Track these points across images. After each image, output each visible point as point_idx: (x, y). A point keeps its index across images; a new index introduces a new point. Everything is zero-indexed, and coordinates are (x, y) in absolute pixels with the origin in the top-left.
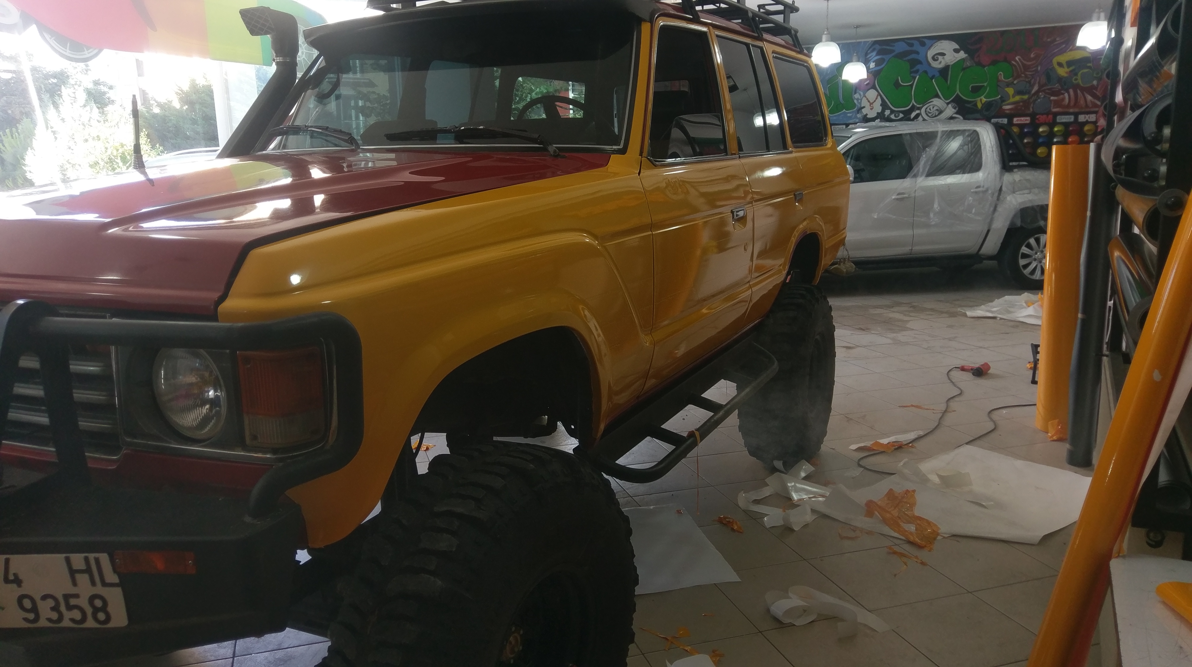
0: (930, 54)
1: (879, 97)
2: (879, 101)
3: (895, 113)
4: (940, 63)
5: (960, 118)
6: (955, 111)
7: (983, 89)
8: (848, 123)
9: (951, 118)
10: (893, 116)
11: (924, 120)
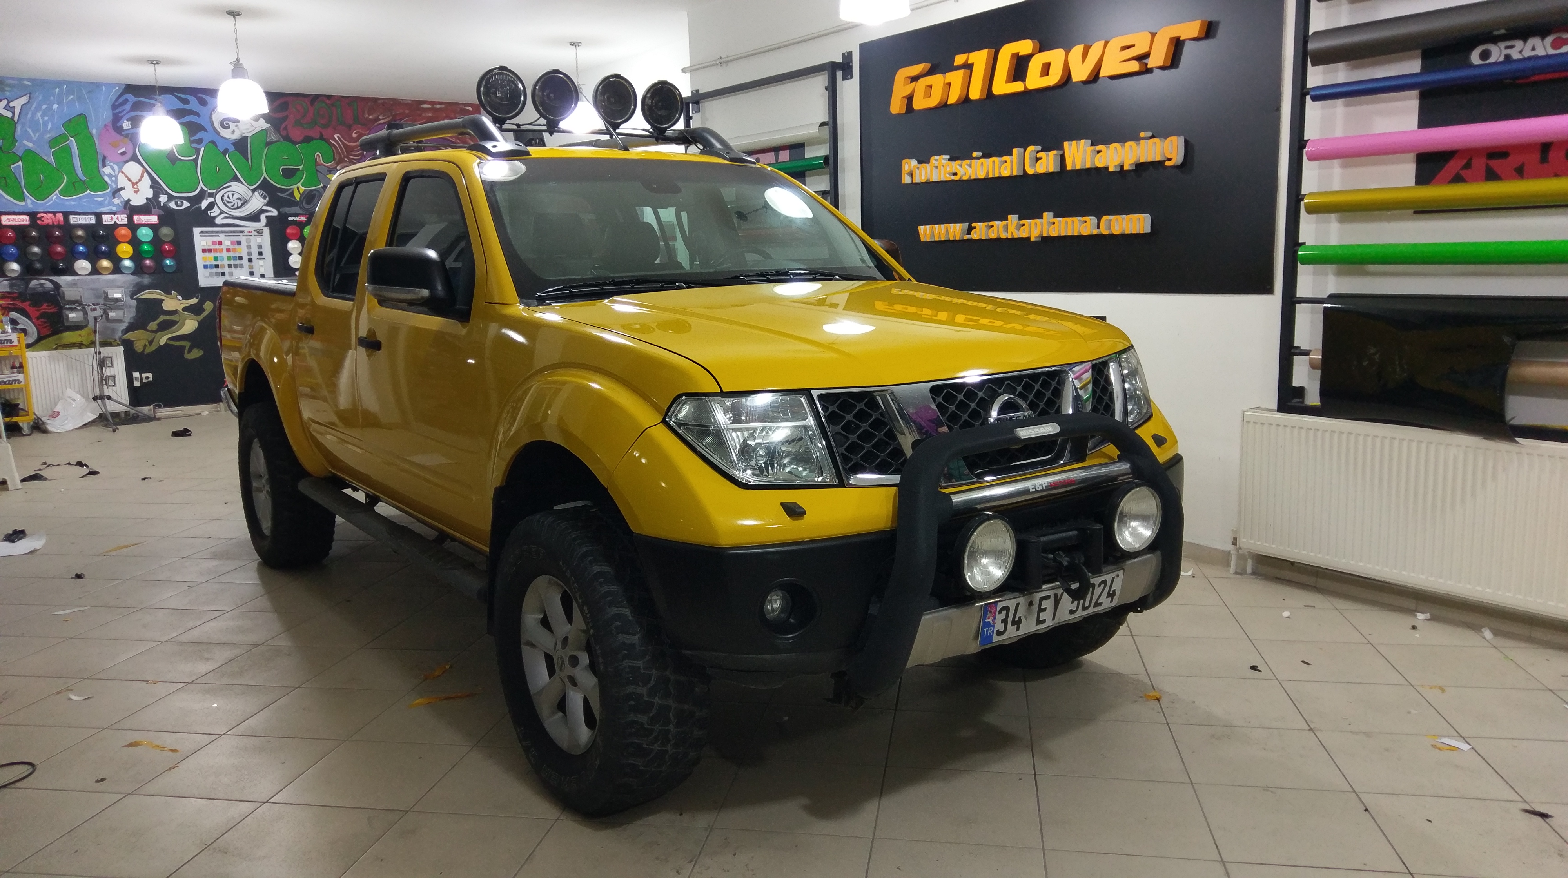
0: (216, 117)
1: (146, 174)
2: (146, 181)
3: (176, 200)
4: (234, 131)
5: (275, 213)
6: (266, 201)
7: (298, 173)
8: (97, 211)
9: (262, 211)
10: (172, 205)
11: (222, 212)
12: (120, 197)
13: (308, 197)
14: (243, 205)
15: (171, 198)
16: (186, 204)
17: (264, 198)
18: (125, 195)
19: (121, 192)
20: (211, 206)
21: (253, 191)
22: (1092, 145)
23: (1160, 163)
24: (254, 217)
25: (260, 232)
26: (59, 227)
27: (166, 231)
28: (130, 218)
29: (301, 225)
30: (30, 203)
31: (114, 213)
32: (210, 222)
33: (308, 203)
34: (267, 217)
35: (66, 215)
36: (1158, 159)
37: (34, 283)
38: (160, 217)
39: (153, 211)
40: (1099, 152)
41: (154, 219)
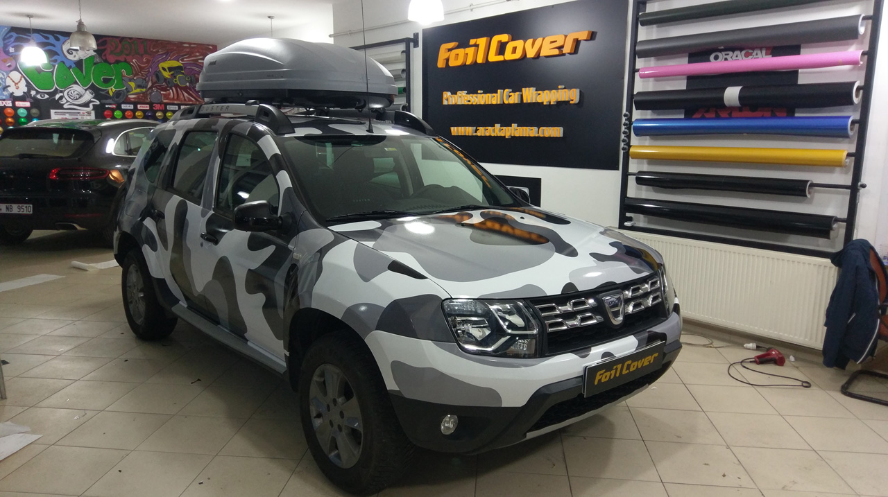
0: (65, 47)
1: (23, 79)
2: (23, 83)
3: (41, 94)
4: (75, 56)
5: (98, 103)
6: (93, 96)
7: (112, 81)
9: (91, 102)
10: (39, 96)
11: (67, 101)
12: (8, 91)
13: (118, 94)
14: (80, 97)
15: (38, 92)
16: (47, 96)
17: (92, 94)
18: (11, 90)
19: (8, 88)
20: (61, 98)
21: (86, 90)
22: (536, 90)
23: (569, 102)
24: (86, 105)
25: (89, 113)
27: (34, 111)
28: (13, 103)
29: (113, 110)
31: (4, 100)
32: (61, 107)
33: (117, 97)
34: (93, 105)
36: (567, 100)
38: (31, 103)
39: (27, 99)
40: (539, 94)
41: (27, 104)
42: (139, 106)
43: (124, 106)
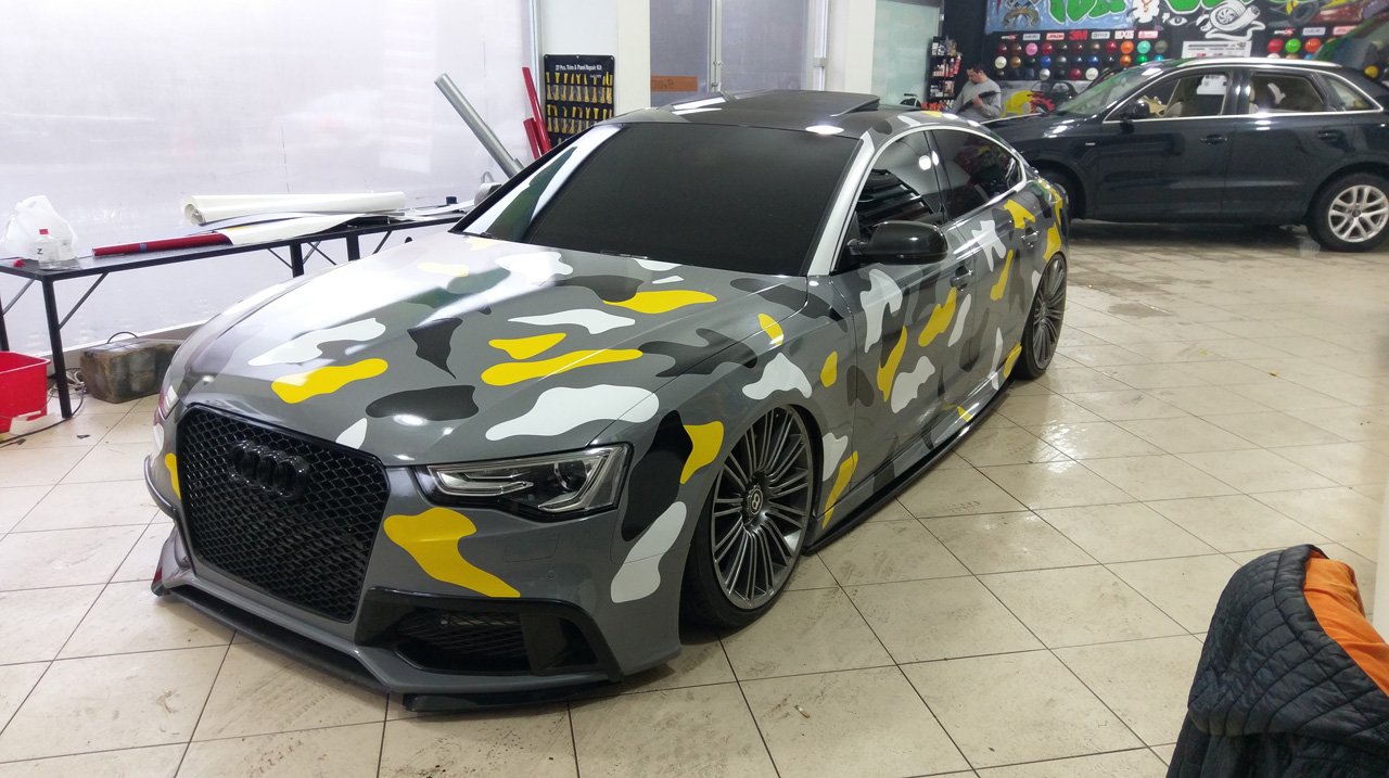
2: (1156, 1)
3: (1177, 17)
5: (1262, 26)
6: (1256, 16)
8: (1113, 28)
9: (1250, 26)
10: (1172, 22)
11: (1213, 27)
12: (1133, 16)
13: (1301, 10)
14: (1234, 20)
15: (1172, 15)
16: (1184, 21)
17: (1256, 13)
18: (1136, 14)
19: (1134, 12)
20: (1204, 22)
21: (1247, 7)
24: (1241, 32)
25: (1242, 46)
26: (1083, 42)
27: (1162, 44)
28: (1136, 34)
29: (1286, 39)
30: (1068, 23)
31: (1125, 30)
32: (1200, 36)
33: (1299, 16)
34: (1254, 32)
35: (1090, 31)
37: (1057, 85)
38: (1160, 33)
39: (1156, 27)
41: (1154, 34)
42: (1337, 31)
43: (1306, 32)
